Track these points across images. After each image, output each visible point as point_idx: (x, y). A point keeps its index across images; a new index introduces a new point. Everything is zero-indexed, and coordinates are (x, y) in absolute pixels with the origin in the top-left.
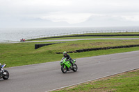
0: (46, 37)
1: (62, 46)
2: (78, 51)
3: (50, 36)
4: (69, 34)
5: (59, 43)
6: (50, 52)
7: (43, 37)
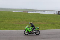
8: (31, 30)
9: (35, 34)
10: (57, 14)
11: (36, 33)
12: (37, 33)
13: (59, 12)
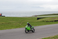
0: (42, 15)
1: (48, 18)
2: (55, 21)
3: (43, 14)
4: (52, 14)
5: (47, 17)
6: (43, 21)
7: (41, 15)
8: (30, 29)
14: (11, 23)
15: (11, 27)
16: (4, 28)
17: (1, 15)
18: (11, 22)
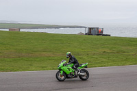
8: (72, 70)
9: (78, 78)
10: (86, 34)
11: (80, 76)
12: (83, 76)
13: (90, 29)
14: (124, 52)
15: (125, 60)
16: (108, 62)
17: (102, 32)
18: (124, 48)
